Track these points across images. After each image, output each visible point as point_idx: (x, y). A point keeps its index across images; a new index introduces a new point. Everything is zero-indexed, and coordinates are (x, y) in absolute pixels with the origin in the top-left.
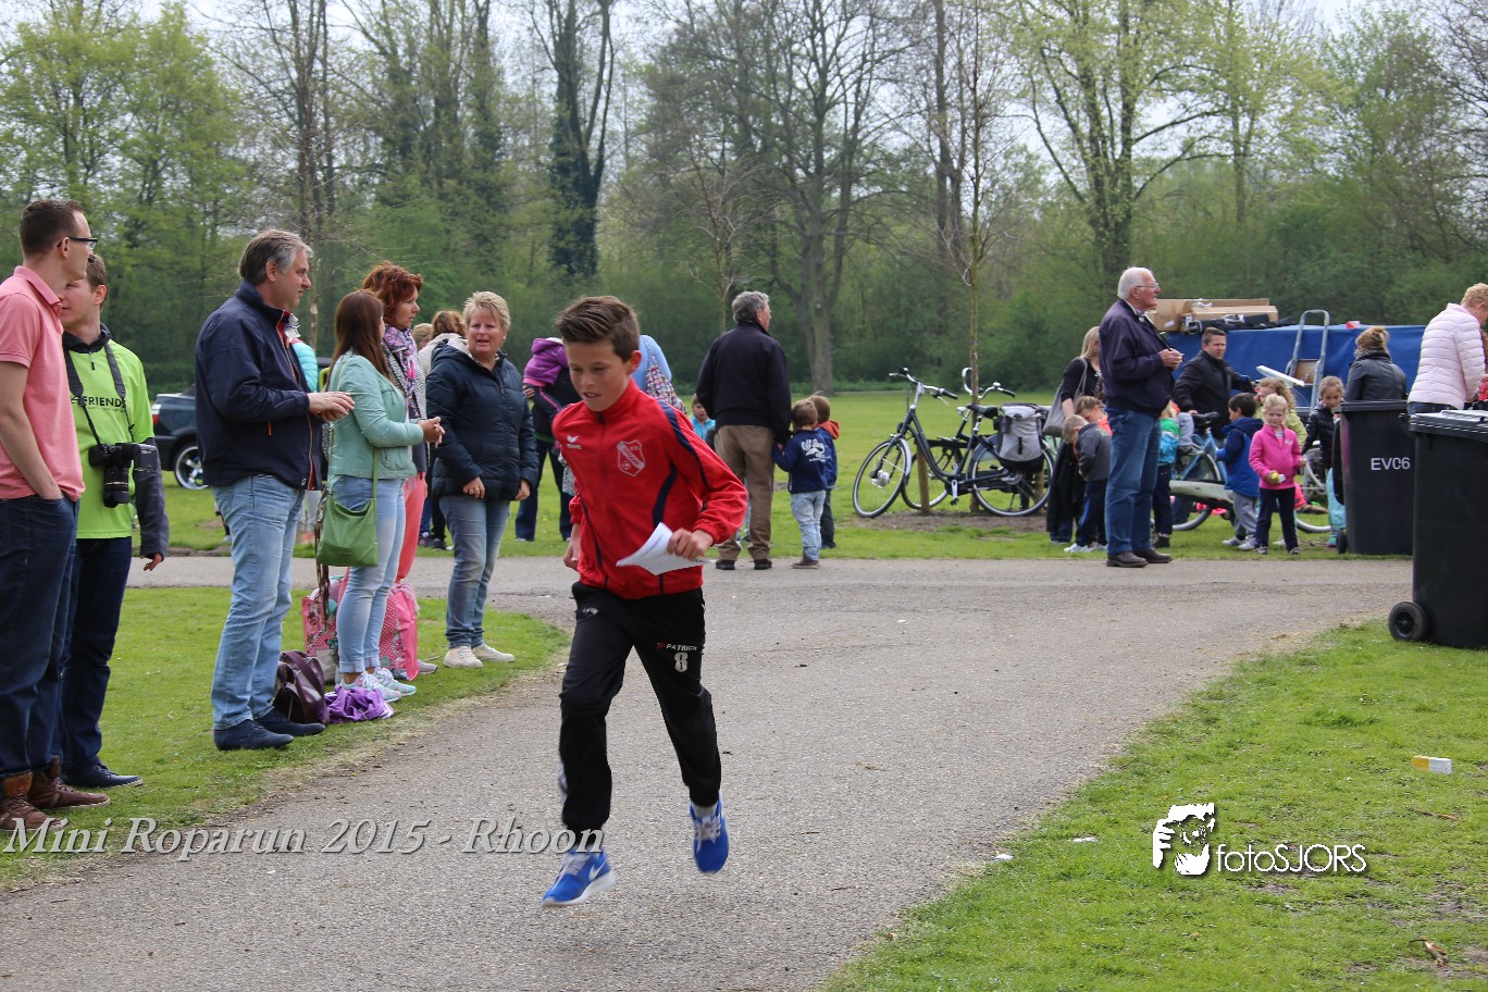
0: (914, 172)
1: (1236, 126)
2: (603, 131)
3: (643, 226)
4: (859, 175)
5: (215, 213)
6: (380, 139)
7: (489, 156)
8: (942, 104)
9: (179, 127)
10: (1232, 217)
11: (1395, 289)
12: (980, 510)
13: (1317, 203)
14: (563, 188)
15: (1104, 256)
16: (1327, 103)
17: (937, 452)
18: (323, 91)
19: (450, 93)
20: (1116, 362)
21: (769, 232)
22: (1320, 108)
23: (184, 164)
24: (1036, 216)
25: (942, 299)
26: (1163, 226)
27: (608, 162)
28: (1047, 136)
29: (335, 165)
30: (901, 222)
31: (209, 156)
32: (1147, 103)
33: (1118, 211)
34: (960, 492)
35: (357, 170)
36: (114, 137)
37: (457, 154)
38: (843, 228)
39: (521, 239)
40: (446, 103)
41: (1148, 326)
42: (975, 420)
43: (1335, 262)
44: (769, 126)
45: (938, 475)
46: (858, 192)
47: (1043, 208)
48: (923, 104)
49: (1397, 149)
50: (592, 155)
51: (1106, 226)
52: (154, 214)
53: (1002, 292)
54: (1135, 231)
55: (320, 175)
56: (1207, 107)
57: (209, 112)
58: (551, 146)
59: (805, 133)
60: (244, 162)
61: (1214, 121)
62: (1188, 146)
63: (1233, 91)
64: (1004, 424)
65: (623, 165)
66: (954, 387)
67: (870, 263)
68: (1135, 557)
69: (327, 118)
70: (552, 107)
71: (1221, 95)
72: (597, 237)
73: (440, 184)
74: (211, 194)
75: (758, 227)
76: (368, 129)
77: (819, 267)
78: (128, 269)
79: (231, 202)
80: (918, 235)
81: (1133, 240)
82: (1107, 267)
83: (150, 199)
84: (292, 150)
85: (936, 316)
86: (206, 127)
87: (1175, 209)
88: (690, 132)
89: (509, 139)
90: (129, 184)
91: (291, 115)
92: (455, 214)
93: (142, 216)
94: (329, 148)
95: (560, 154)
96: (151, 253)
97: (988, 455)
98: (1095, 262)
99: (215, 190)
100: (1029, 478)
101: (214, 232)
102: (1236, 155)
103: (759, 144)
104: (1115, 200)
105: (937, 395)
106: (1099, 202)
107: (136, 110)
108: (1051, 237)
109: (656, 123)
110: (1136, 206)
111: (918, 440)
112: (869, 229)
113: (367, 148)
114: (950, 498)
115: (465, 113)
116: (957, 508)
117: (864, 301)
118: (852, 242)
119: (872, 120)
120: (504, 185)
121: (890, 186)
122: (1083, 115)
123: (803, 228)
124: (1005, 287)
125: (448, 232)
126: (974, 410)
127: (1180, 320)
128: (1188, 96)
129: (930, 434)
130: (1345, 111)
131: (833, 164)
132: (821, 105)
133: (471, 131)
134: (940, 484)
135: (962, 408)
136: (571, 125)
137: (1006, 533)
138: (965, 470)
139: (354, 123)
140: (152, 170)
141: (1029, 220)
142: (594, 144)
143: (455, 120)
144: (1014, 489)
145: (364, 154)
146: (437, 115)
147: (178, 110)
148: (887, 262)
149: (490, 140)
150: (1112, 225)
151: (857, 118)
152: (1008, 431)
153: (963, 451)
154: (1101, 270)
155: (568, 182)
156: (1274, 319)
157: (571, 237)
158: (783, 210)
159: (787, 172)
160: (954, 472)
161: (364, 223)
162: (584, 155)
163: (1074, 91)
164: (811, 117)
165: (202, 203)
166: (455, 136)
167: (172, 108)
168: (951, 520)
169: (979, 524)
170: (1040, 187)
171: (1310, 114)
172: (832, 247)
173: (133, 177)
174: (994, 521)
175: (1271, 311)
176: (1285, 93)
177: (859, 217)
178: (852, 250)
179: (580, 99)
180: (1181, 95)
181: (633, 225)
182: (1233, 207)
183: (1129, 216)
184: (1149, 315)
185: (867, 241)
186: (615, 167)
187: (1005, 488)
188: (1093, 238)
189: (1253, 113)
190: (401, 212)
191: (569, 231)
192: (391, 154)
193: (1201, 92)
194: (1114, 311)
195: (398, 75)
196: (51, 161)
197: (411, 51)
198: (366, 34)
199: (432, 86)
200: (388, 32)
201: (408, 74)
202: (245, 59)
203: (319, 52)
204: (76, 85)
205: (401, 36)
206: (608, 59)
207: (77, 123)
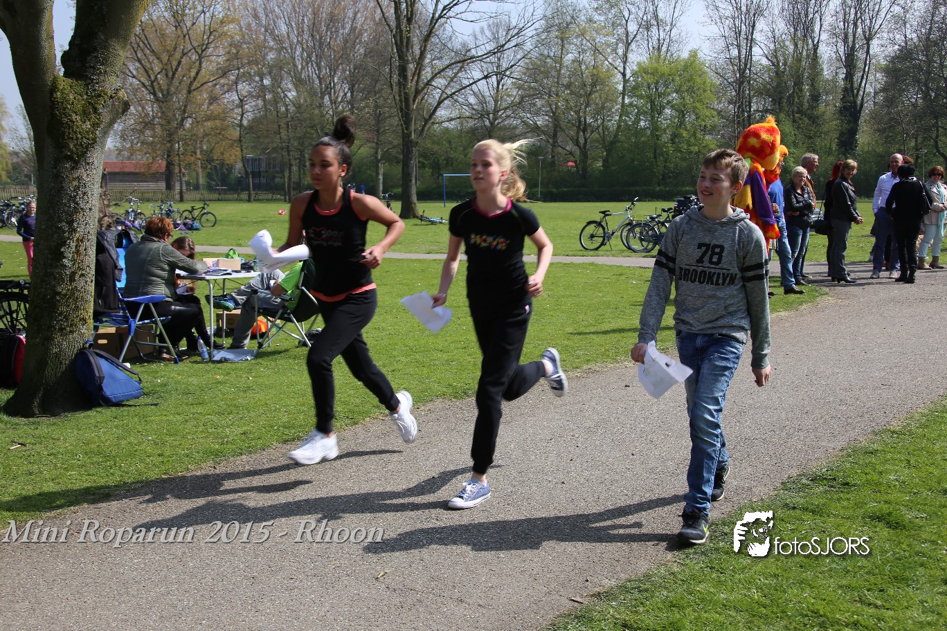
2: (864, 92)
3: (879, 130)
6: (771, 99)
7: (815, 104)
14: (845, 116)
18: (749, 82)
19: (800, 80)
27: (865, 105)
29: (752, 109)
35: (760, 111)
36: (669, 102)
37: (801, 104)
40: (798, 83)
44: (938, 86)
50: (859, 102)
52: (681, 131)
55: (746, 114)
57: (704, 91)
58: (842, 99)
65: (872, 106)
69: (750, 91)
70: (842, 83)
72: (858, 136)
73: (794, 116)
74: (703, 123)
76: (766, 95)
78: (671, 152)
79: (711, 125)
83: (680, 126)
88: (902, 91)
89: (824, 97)
90: (673, 120)
91: (735, 91)
93: (677, 132)
94: (750, 103)
95: (845, 102)
96: (680, 146)
101: (704, 137)
103: (933, 95)
107: (677, 93)
109: (884, 90)
113: (765, 103)
115: (806, 87)
120: (820, 115)
133: (808, 94)
136: (850, 89)
139: (760, 93)
140: (682, 113)
142: (860, 98)
143: (801, 90)
145: (764, 105)
146: (794, 89)
149: (815, 98)
155: (847, 113)
157: (846, 136)
162: (855, 102)
165: (700, 126)
166: (801, 97)
173: (675, 117)
179: (855, 79)
181: (875, 130)
186: (869, 106)
191: (845, 134)
195: (778, 74)
196: (646, 112)
197: (785, 64)
198: (767, 58)
199: (793, 77)
200: (776, 57)
201: (784, 72)
202: (719, 71)
203: (748, 66)
204: (657, 83)
205: (781, 58)
206: (868, 62)
207: (655, 98)
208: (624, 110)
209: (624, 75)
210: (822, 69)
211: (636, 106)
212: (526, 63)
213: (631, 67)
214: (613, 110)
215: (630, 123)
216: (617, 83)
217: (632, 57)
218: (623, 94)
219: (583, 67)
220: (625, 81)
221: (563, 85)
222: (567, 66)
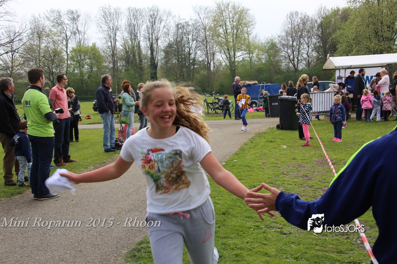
0: (203, 63)
1: (250, 56)
4: (195, 64)
5: (101, 73)
6: (125, 62)
7: (141, 63)
8: (207, 53)
9: (95, 61)
10: (250, 69)
11: (273, 79)
12: (216, 113)
13: (262, 67)
14: (152, 68)
15: (232, 75)
16: (263, 52)
17: (210, 104)
18: (116, 55)
19: (135, 54)
20: (235, 90)
21: (183, 73)
22: (262, 53)
23: (96, 66)
24: (222, 69)
25: (208, 82)
26: (240, 70)
27: (158, 63)
28: (223, 58)
29: (118, 65)
30: (202, 71)
31: (100, 65)
32: (237, 53)
33: (234, 68)
34: (213, 110)
35: (121, 66)
36: (86, 63)
37: (136, 63)
38: (193, 72)
39: (146, 75)
40: (134, 56)
41: (239, 85)
42: (215, 100)
43: (265, 75)
44: (182, 57)
45: (210, 108)
46: (196, 67)
47: (223, 68)
48: (205, 53)
49: (273, 59)
50: (156, 63)
51: (232, 70)
52: (92, 74)
53: (217, 81)
54: (236, 71)
55: (116, 67)
56: (246, 53)
57: (100, 58)
58: (150, 62)
59: (187, 58)
60: (105, 66)
61: (247, 55)
62: (243, 59)
63: (249, 51)
64: (219, 100)
65: (161, 64)
66: (211, 95)
67: (198, 77)
68: (238, 118)
69: (117, 59)
70: (150, 56)
71: (248, 51)
72: (157, 74)
73: (134, 68)
74: (100, 71)
75: (181, 72)
76: (123, 60)
77: (190, 78)
78: (89, 82)
79: (103, 72)
80: (205, 73)
81: (236, 72)
82: (232, 76)
83: (91, 72)
84: (112, 64)
85: (208, 85)
86: (99, 61)
87: (242, 68)
88: (171, 58)
89: (144, 61)
90: (88, 70)
91: (111, 58)
92: (136, 72)
93: (90, 74)
94: (117, 63)
95: (151, 63)
96: (92, 80)
97: (217, 105)
98: (231, 76)
99: (101, 70)
100: (223, 108)
101: (101, 76)
102: (250, 60)
103: (181, 60)
104: (233, 67)
105: (209, 96)
106: (231, 67)
107: (89, 59)
108: (224, 73)
109: (165, 58)
110: (236, 68)
111: (207, 103)
112: (197, 72)
113: (123, 63)
114: (212, 111)
115: (137, 57)
116: (213, 113)
117: (197, 83)
118: (195, 74)
119: (197, 56)
120: (143, 67)
121: (200, 66)
122: (228, 54)
123: (188, 72)
124: (218, 80)
125: (135, 75)
126: (215, 98)
127: (244, 84)
128: (243, 51)
129: (208, 102)
130: (265, 53)
131: (192, 63)
132: (190, 54)
133: (138, 60)
134: (210, 109)
135: (213, 98)
136: (153, 58)
137: (220, 116)
138: (214, 107)
139: (121, 59)
140: (91, 67)
141: (221, 70)
142: (156, 61)
143: (136, 58)
144: (221, 110)
146: (133, 58)
147: (95, 59)
148: (200, 77)
149: (141, 61)
150: (233, 70)
151: (195, 56)
152: (220, 101)
153: (213, 104)
154: (232, 77)
155: (153, 67)
156: (257, 83)
157: (153, 75)
158: (184, 70)
159: (185, 64)
160: (212, 107)
161: (123, 74)
162: (155, 63)
163: (226, 51)
164: (188, 56)
165: (99, 72)
166: (136, 61)
167: (94, 58)
168: (212, 115)
169: (216, 115)
170: (222, 65)
171: (260, 54)
172: (192, 75)
173: (89, 69)
174: (218, 114)
175: (257, 82)
176: (256, 51)
177: (196, 70)
178: (195, 75)
179: (154, 54)
180: (242, 51)
181: (163, 73)
182: (250, 67)
183: (235, 69)
184: (239, 84)
185: (197, 74)
187: (220, 109)
188: (230, 72)
189: (252, 54)
190: (128, 72)
191: (153, 74)
192: (126, 64)
193: (245, 51)
194: (234, 83)
195: (127, 52)
196: (77, 67)
197: (129, 48)
198: (122, 46)
199: (132, 53)
200: (125, 46)
201: (128, 52)
202: (104, 51)
203: (115, 49)
204: (80, 56)
205: (127, 46)
206: (158, 48)
207: (80, 61)
208: (68, 66)
209: (67, 52)
210: (142, 51)
211: (73, 64)
212: (24, 47)
213: (70, 49)
214: (64, 66)
215: (71, 71)
216: (64, 55)
217: (69, 45)
218: (67, 60)
219: (50, 49)
220: (68, 55)
221: (41, 56)
222: (42, 48)
